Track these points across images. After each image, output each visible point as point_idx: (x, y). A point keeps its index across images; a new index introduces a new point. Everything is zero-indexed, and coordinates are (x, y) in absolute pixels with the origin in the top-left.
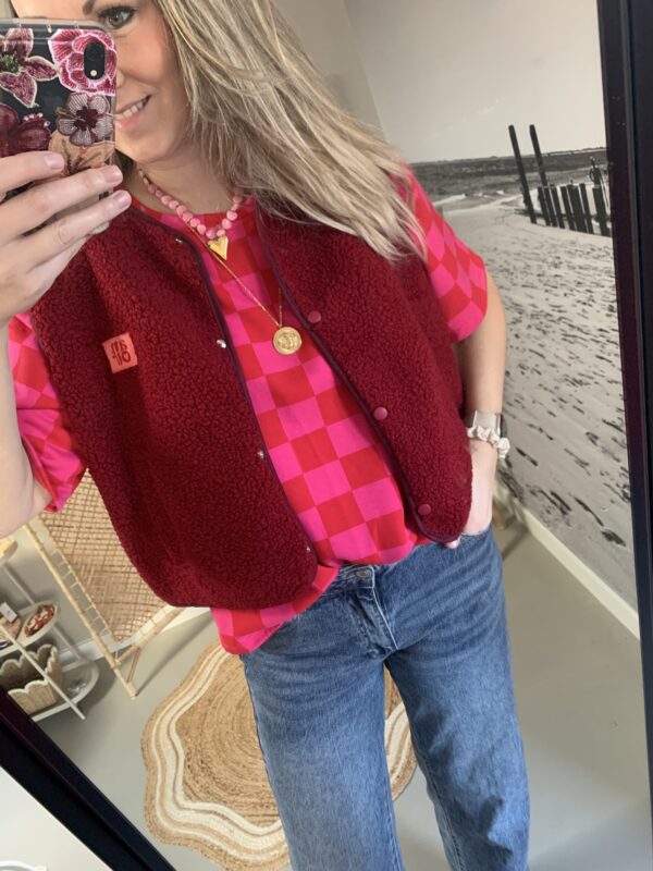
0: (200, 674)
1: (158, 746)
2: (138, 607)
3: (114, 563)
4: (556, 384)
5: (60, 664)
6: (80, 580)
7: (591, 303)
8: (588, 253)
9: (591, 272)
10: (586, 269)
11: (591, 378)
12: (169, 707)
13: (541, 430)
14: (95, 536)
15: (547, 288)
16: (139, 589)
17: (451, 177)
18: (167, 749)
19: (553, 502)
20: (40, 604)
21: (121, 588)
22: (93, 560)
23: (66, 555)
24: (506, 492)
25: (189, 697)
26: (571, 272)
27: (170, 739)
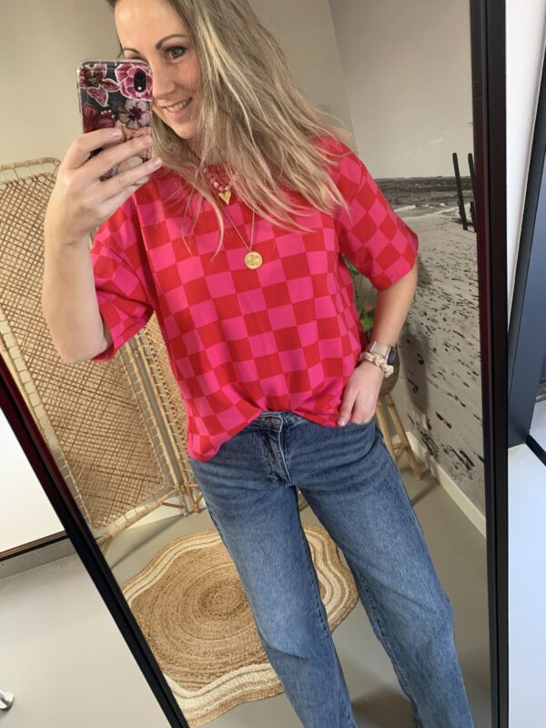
0: (157, 565)
2: (115, 503)
3: (101, 464)
4: (472, 360)
6: (73, 474)
12: (128, 587)
13: (456, 398)
15: (471, 281)
16: (118, 488)
17: (406, 191)
19: (461, 459)
21: (104, 485)
22: (85, 459)
23: (64, 452)
24: (425, 450)
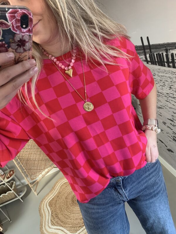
0: (55, 189)
1: (43, 210)
2: (37, 170)
3: (31, 158)
5: (16, 186)
6: (22, 163)
7: (164, 86)
8: (164, 72)
9: (164, 77)
10: (163, 76)
11: (164, 107)
12: (46, 198)
14: (25, 151)
16: (38, 165)
18: (46, 210)
20: (10, 170)
21: (33, 165)
22: (25, 157)
25: (52, 195)
26: (159, 77)
27: (47, 208)
